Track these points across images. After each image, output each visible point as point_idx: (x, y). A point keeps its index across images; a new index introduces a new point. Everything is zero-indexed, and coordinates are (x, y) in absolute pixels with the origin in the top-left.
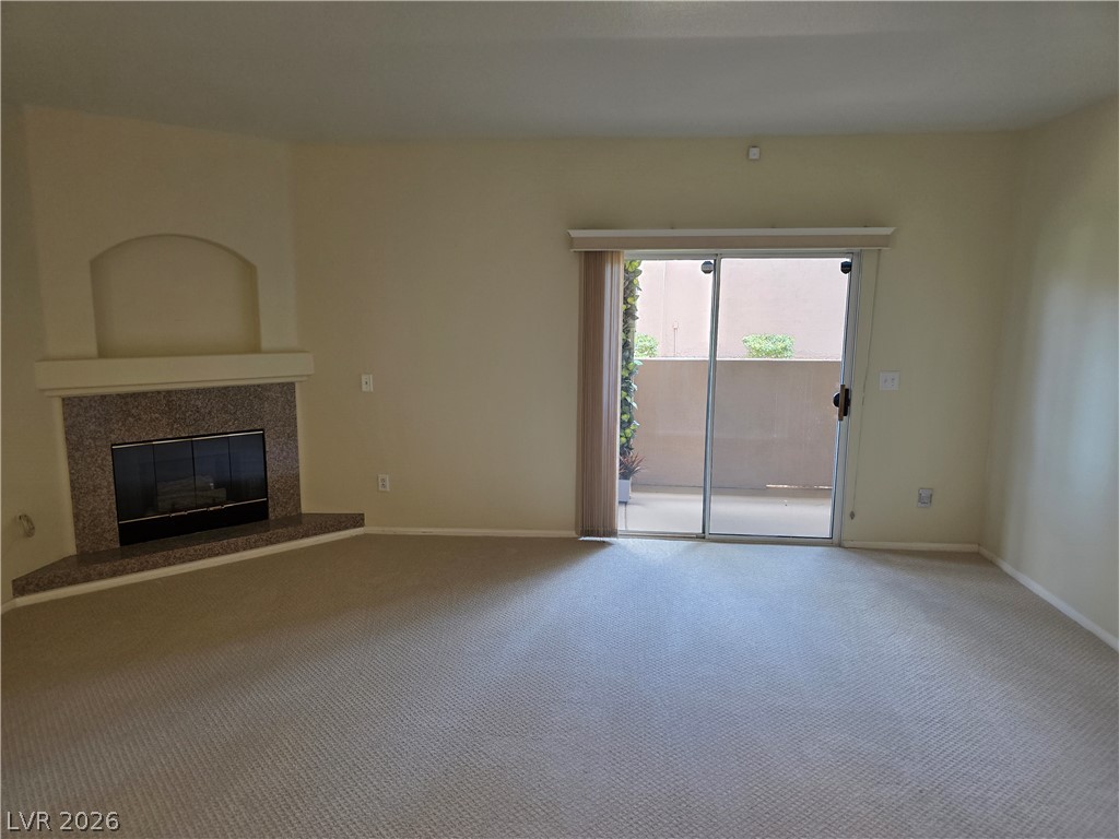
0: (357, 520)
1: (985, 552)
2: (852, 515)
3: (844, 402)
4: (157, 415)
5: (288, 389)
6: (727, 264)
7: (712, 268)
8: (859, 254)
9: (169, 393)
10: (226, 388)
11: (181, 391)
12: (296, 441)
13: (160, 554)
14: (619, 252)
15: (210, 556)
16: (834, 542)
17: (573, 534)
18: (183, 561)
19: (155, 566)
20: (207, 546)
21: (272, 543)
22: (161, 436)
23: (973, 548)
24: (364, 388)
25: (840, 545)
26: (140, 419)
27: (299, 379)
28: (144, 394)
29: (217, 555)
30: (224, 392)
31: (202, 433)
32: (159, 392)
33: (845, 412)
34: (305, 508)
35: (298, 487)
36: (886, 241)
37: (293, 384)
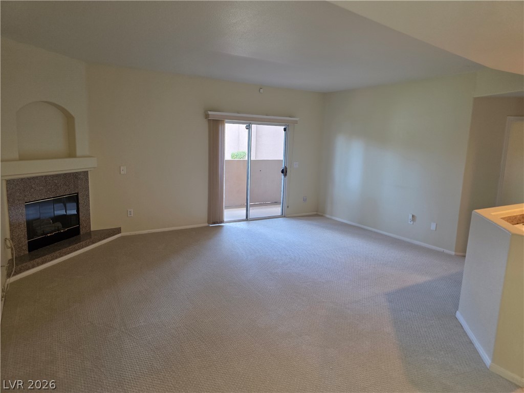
0: (118, 231)
1: (319, 213)
2: (288, 207)
3: (284, 172)
4: (42, 187)
5: (86, 173)
6: (254, 127)
7: (248, 128)
8: (288, 126)
9: (46, 176)
10: (65, 174)
11: (50, 175)
12: (89, 197)
13: (58, 252)
14: (223, 121)
15: (74, 251)
16: (283, 216)
17: (207, 224)
18: (66, 254)
19: (57, 258)
20: (73, 246)
21: (94, 243)
22: (43, 197)
23: (315, 213)
24: (122, 172)
25: (284, 217)
26: (36, 189)
27: (89, 169)
28: (37, 177)
29: (76, 250)
30: (66, 176)
31: (58, 195)
32: (42, 177)
33: (285, 175)
34: (92, 229)
35: (90, 218)
36: (296, 122)
37: (88, 171)
